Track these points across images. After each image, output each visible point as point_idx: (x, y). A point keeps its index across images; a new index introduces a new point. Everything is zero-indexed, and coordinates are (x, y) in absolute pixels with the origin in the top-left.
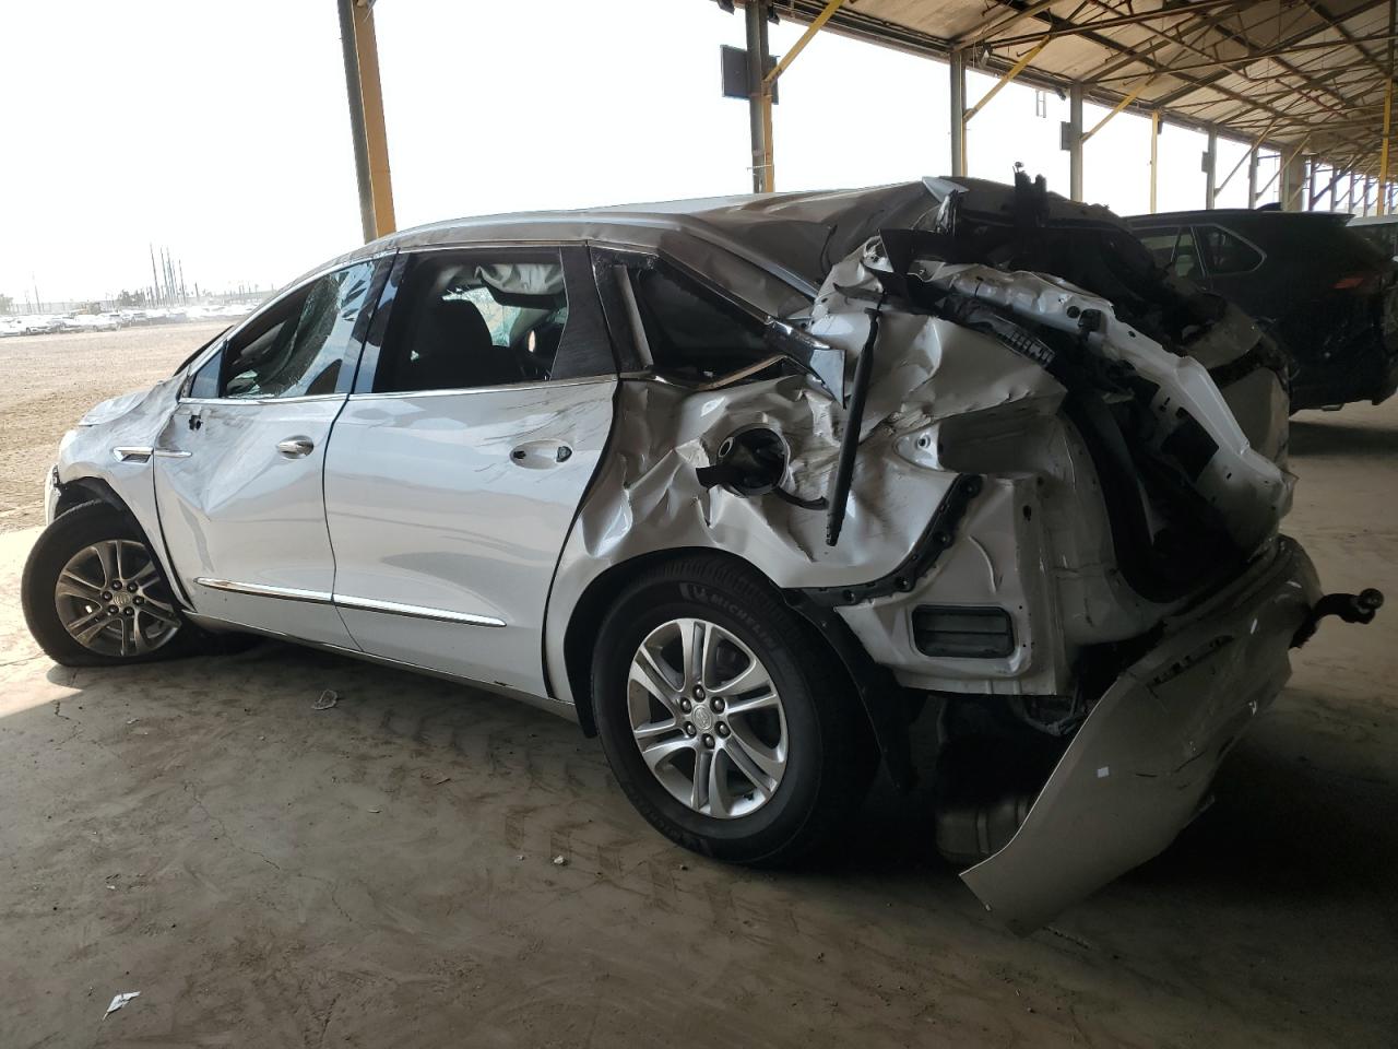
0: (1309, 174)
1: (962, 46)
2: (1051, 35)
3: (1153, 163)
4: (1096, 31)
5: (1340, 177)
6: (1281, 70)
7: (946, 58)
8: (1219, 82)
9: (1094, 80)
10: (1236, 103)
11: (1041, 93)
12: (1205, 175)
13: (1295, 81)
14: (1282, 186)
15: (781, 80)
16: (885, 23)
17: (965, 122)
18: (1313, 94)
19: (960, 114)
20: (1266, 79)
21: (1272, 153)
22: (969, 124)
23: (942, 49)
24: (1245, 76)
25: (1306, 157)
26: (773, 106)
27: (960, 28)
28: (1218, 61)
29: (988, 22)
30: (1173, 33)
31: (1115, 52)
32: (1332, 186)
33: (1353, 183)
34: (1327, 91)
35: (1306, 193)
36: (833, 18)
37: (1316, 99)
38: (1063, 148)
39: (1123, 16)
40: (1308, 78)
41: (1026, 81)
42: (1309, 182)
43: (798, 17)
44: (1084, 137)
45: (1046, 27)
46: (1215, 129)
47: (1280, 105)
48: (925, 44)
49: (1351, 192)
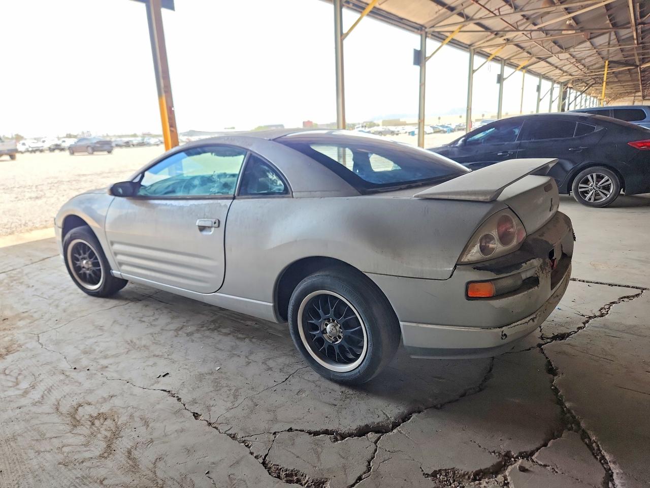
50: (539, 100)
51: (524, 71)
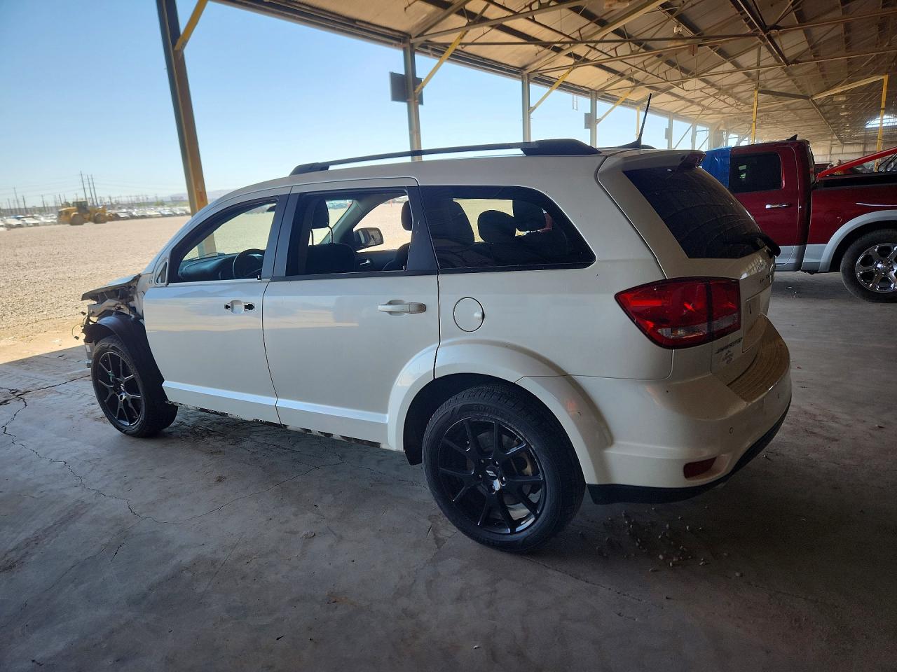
1: (527, 72)
2: (574, 66)
4: (603, 64)
6: (703, 84)
7: (519, 78)
8: (672, 91)
9: (602, 90)
10: (682, 102)
11: (574, 97)
12: (667, 141)
13: (712, 91)
14: (710, 145)
15: (424, 91)
16: (484, 59)
17: (529, 114)
18: (722, 98)
19: (527, 109)
20: (695, 90)
21: (703, 128)
22: (532, 115)
23: (517, 73)
24: (683, 89)
26: (420, 106)
27: (526, 62)
28: (667, 81)
29: (540, 59)
30: (641, 66)
31: (612, 75)
34: (730, 96)
36: (452, 55)
37: (724, 101)
38: (586, 127)
39: (612, 57)
40: (720, 89)
41: (565, 90)
43: (434, 55)
44: (597, 121)
45: (571, 61)
46: (673, 115)
47: (705, 103)
48: (508, 71)
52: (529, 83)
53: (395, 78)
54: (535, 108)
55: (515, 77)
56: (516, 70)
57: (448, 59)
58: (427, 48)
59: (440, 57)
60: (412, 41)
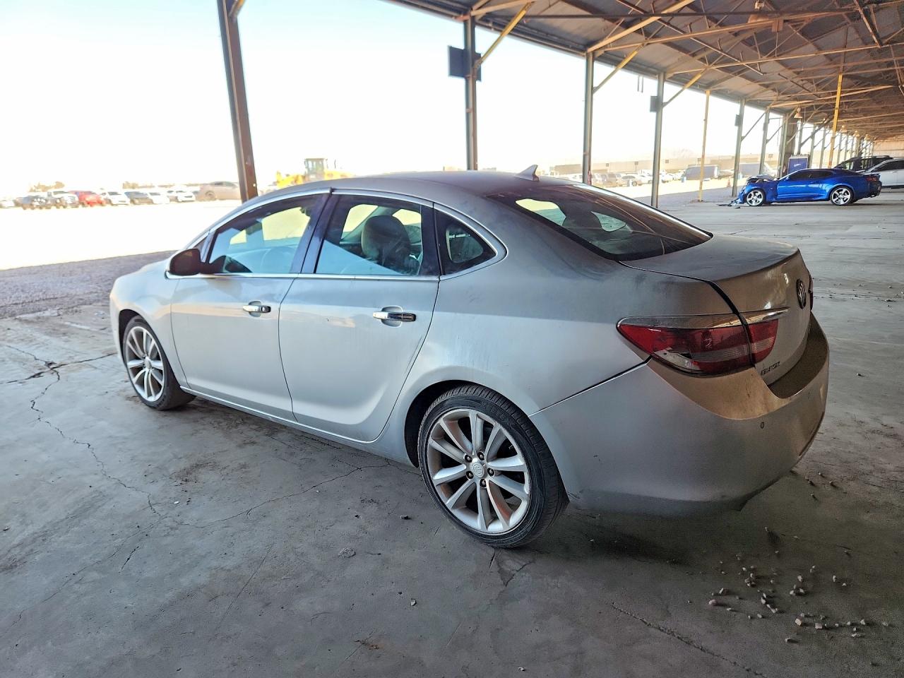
0: (799, 129)
1: (593, 49)
2: (643, 44)
3: (706, 120)
5: (817, 131)
7: (584, 56)
8: (747, 73)
11: (641, 78)
12: (737, 128)
14: (783, 135)
17: (592, 94)
18: (800, 83)
19: (590, 90)
21: (778, 116)
22: (595, 95)
23: (580, 50)
24: (760, 71)
25: (798, 119)
26: (477, 82)
32: (812, 136)
33: (825, 135)
35: (797, 140)
36: (513, 30)
37: (802, 86)
38: (651, 110)
41: (631, 70)
42: (799, 132)
43: (495, 29)
44: (664, 104)
45: (640, 38)
46: (746, 100)
48: (572, 48)
49: (824, 139)
50: (740, 138)
51: (708, 92)
52: (593, 62)
53: (453, 52)
54: (598, 88)
55: (579, 54)
56: (581, 47)
57: (510, 34)
58: (488, 21)
59: (501, 31)
60: (473, 13)
